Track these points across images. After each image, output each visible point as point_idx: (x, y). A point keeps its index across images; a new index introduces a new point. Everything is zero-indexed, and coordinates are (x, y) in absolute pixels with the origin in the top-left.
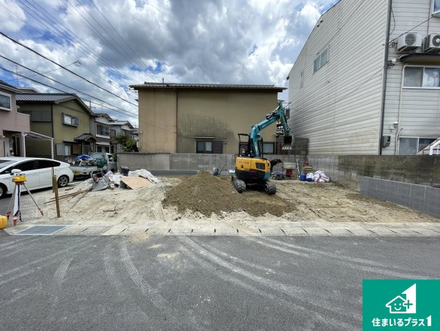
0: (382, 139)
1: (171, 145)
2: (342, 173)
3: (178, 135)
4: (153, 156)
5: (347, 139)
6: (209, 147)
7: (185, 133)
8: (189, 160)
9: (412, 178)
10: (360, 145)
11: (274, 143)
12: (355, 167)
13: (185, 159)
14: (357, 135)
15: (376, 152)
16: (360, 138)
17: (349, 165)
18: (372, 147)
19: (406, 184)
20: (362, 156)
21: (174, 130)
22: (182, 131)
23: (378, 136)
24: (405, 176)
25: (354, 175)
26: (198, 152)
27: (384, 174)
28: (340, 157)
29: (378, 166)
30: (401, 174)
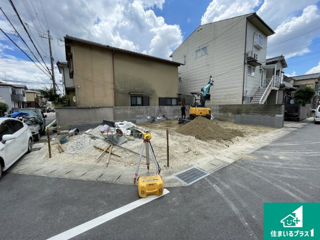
0: (243, 97)
1: (110, 100)
2: (222, 114)
3: (116, 91)
4: (97, 110)
5: (223, 97)
6: (139, 101)
7: (121, 89)
8: (129, 112)
9: (261, 113)
10: (232, 100)
11: (177, 99)
12: (230, 111)
13: (126, 111)
14: (230, 95)
15: (241, 103)
16: (231, 96)
17: (227, 110)
18: (238, 101)
19: (258, 117)
20: (234, 105)
21: (112, 86)
22: (118, 88)
23: (242, 96)
24: (258, 113)
25: (230, 114)
26: (132, 105)
27: (247, 112)
28: (220, 106)
29: (244, 109)
30: (256, 112)
